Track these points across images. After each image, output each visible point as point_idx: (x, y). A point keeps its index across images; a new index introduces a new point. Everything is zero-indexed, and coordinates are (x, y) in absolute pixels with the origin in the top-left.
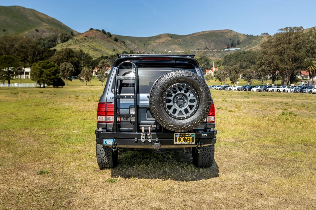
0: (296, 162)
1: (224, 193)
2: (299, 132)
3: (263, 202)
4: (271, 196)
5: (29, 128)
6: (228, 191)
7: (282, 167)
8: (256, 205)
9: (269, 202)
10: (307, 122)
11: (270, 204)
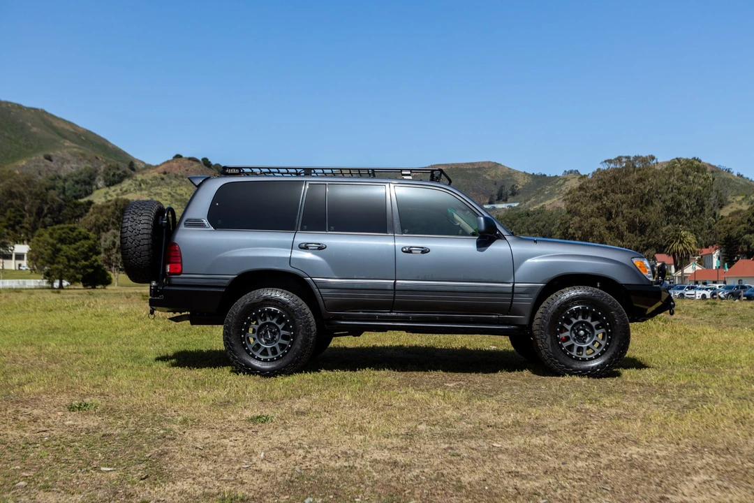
0: (696, 388)
1: (543, 437)
2: (682, 347)
3: (641, 451)
4: (657, 440)
6: (553, 433)
7: (665, 395)
8: (627, 455)
9: (657, 451)
11: (659, 453)
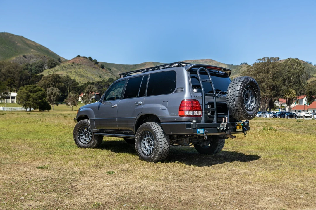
0: (278, 161)
1: (215, 181)
2: (279, 142)
3: (250, 187)
4: (257, 183)
5: (22, 138)
6: (219, 180)
7: (266, 164)
8: (245, 189)
9: (256, 187)
10: (287, 136)
11: (257, 188)
